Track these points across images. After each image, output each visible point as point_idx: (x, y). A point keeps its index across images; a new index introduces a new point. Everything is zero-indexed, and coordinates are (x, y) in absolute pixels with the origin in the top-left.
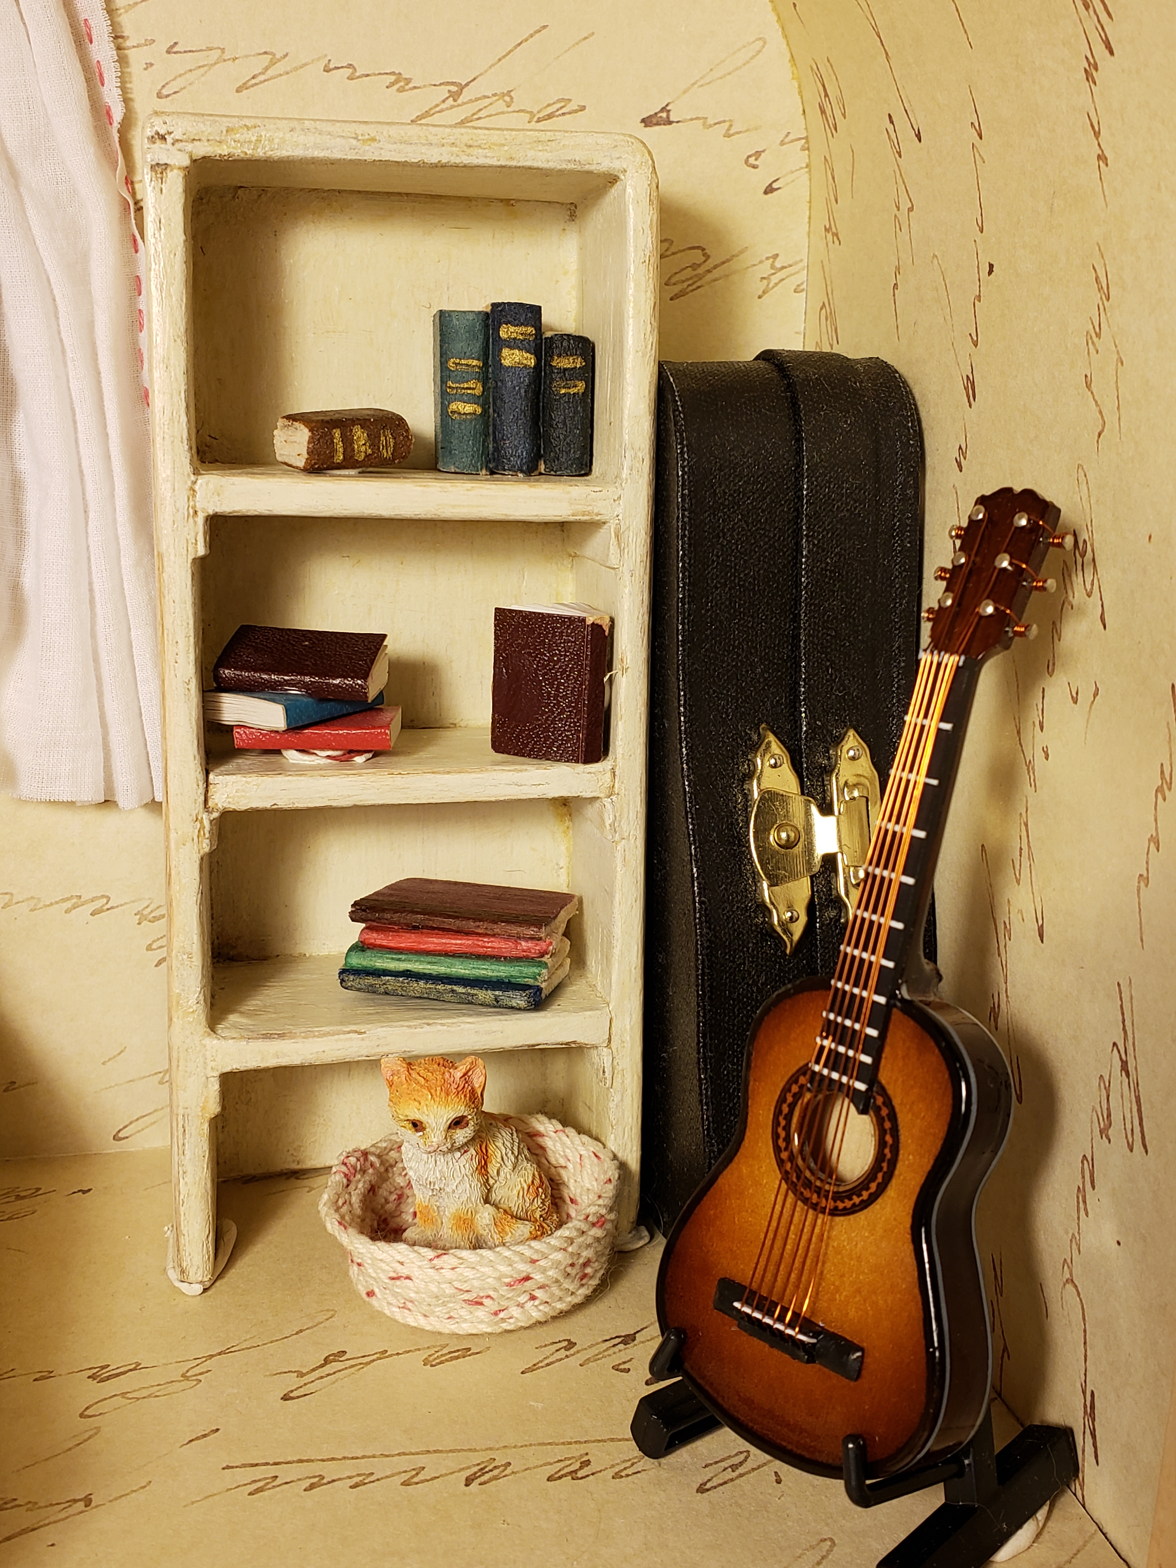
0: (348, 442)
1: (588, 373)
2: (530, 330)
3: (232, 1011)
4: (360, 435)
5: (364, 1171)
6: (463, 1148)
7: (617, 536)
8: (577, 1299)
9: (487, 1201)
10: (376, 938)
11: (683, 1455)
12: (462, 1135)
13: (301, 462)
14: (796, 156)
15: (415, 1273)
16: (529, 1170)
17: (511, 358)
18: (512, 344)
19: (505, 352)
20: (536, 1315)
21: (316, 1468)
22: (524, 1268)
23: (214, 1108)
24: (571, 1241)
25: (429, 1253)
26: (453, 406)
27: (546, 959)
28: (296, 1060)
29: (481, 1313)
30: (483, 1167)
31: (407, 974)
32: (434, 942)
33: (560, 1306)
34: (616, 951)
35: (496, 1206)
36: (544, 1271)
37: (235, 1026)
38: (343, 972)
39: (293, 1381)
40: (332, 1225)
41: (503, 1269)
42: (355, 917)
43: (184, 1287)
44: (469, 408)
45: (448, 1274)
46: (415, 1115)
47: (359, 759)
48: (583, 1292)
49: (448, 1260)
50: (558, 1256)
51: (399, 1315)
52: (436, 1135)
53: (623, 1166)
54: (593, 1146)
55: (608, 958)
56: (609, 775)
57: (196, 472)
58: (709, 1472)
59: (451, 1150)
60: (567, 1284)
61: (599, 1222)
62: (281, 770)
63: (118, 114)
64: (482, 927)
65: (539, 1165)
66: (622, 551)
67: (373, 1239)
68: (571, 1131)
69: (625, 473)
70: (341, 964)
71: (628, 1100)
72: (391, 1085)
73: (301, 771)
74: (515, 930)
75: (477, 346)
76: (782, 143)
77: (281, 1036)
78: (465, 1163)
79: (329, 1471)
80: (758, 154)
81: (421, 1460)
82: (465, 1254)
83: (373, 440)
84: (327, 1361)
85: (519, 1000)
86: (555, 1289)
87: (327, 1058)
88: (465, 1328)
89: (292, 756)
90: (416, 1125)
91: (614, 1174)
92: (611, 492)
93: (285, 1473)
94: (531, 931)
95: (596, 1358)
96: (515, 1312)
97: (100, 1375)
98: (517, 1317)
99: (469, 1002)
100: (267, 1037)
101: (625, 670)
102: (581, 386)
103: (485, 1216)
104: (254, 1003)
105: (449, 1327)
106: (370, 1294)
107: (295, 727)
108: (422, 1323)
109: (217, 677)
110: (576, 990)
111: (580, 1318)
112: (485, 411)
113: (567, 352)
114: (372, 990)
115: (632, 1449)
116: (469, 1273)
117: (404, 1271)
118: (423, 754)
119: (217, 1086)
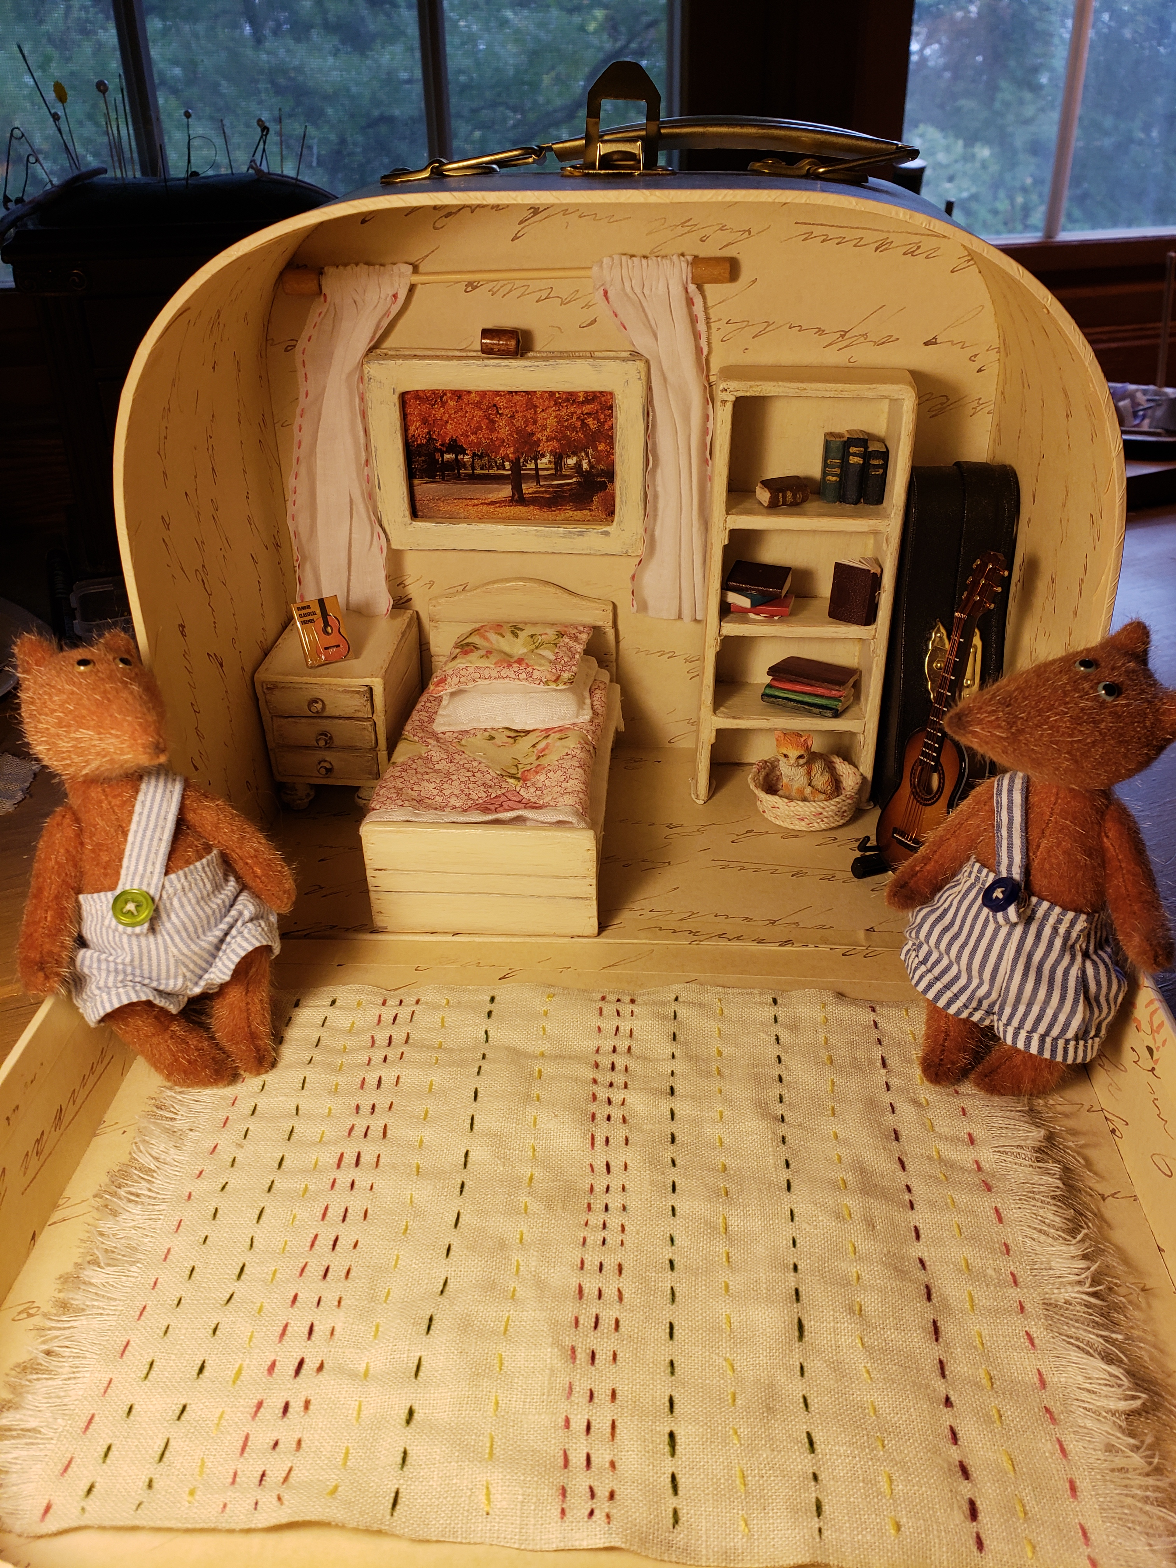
0: (784, 497)
1: (885, 466)
2: (862, 449)
3: (721, 706)
4: (789, 494)
5: (765, 768)
6: (802, 766)
7: (887, 540)
8: (840, 824)
9: (810, 785)
10: (776, 683)
11: (869, 879)
12: (802, 761)
13: (766, 504)
14: (994, 356)
15: (781, 807)
16: (827, 776)
17: (853, 460)
18: (855, 455)
19: (851, 457)
20: (823, 827)
21: (741, 864)
22: (820, 810)
23: (713, 740)
24: (839, 803)
25: (786, 801)
26: (828, 478)
27: (842, 698)
28: (743, 727)
29: (803, 823)
30: (809, 773)
31: (787, 699)
32: (799, 688)
33: (833, 825)
34: (870, 699)
35: (813, 787)
36: (827, 812)
37: (723, 712)
38: (763, 695)
39: (735, 837)
40: (752, 786)
41: (813, 809)
42: (769, 674)
43: (697, 801)
44: (834, 479)
45: (792, 808)
46: (785, 752)
47: (776, 618)
48: (842, 821)
49: (793, 804)
50: (833, 808)
51: (773, 820)
52: (792, 761)
53: (864, 778)
54: (854, 769)
55: (867, 700)
56: (873, 631)
57: (728, 514)
58: (876, 886)
59: (798, 766)
60: (836, 818)
61: (851, 797)
62: (747, 621)
63: (705, 352)
64: (818, 684)
65: (832, 775)
66: (888, 545)
67: (767, 793)
68: (846, 763)
69: (892, 516)
70: (762, 692)
71: (869, 754)
72: (777, 740)
73: (755, 622)
74: (830, 686)
75: (840, 455)
76: (988, 350)
77: (739, 718)
78: (802, 771)
79: (746, 866)
80: (976, 356)
81: (777, 867)
82: (799, 802)
83: (794, 496)
84: (747, 832)
85: (829, 713)
86: (831, 819)
87: (755, 727)
88: (797, 828)
89: (752, 616)
90: (786, 756)
91: (860, 781)
92: (886, 522)
93: (732, 864)
94: (837, 688)
95: (843, 845)
96: (816, 825)
97: (670, 826)
98: (816, 826)
99: (810, 712)
100: (734, 718)
101: (885, 591)
102: (881, 471)
103: (808, 790)
104: (729, 703)
105: (792, 827)
106: (764, 812)
107: (753, 605)
108: (782, 824)
109: (727, 584)
110: (854, 710)
111: (841, 831)
112: (841, 479)
113: (876, 458)
114: (773, 703)
115: (851, 875)
116: (800, 809)
117: (777, 805)
118: (801, 616)
119: (714, 733)
